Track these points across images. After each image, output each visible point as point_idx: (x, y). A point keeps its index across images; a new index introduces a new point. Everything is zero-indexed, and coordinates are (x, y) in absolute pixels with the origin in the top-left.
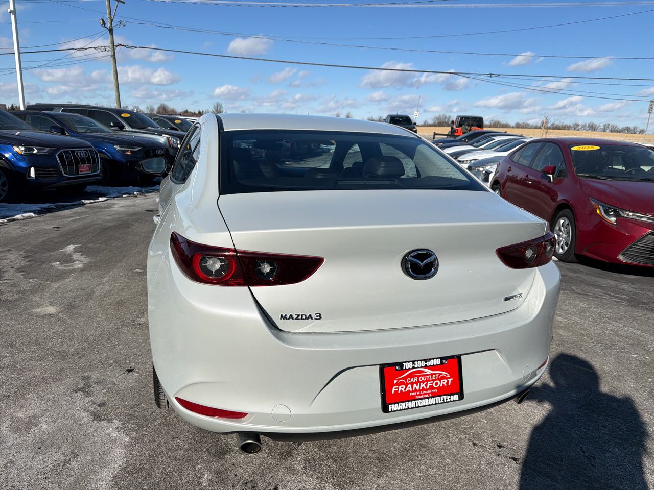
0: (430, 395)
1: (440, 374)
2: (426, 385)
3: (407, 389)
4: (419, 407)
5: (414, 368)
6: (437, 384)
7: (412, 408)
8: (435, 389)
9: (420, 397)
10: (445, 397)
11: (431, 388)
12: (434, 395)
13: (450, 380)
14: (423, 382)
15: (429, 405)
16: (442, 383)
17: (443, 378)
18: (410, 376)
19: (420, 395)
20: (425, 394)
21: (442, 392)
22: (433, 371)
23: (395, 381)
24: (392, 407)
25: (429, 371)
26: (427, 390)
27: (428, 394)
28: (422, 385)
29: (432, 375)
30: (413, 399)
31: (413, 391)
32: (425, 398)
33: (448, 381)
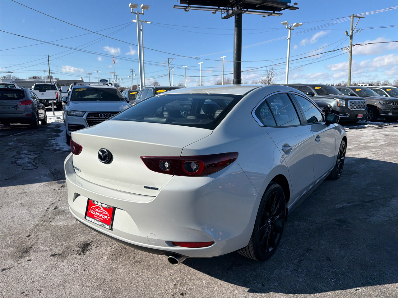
0: (100, 221)
1: (106, 213)
2: (100, 215)
3: (94, 213)
4: (95, 223)
5: (97, 204)
6: (103, 216)
7: (93, 222)
8: (102, 218)
9: (97, 219)
10: (104, 224)
11: (101, 217)
12: (102, 221)
13: (109, 217)
14: (99, 213)
15: (98, 224)
16: (105, 217)
17: (106, 215)
18: (96, 208)
19: (97, 218)
20: (99, 219)
21: (104, 221)
22: (104, 210)
23: (91, 208)
24: (87, 218)
25: (102, 209)
26: (99, 217)
27: (100, 219)
28: (99, 214)
29: (103, 211)
30: (94, 218)
31: (95, 215)
32: (98, 220)
33: (108, 218)
